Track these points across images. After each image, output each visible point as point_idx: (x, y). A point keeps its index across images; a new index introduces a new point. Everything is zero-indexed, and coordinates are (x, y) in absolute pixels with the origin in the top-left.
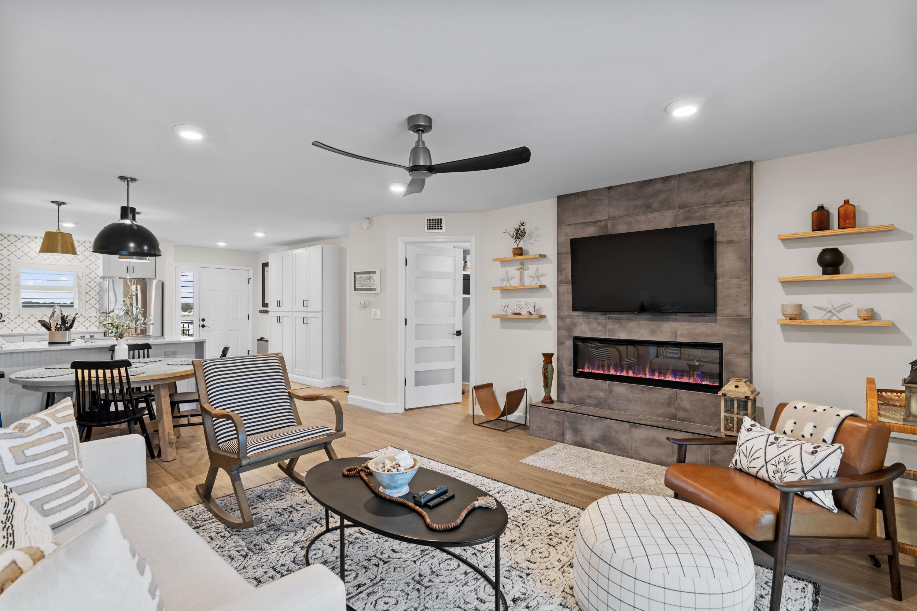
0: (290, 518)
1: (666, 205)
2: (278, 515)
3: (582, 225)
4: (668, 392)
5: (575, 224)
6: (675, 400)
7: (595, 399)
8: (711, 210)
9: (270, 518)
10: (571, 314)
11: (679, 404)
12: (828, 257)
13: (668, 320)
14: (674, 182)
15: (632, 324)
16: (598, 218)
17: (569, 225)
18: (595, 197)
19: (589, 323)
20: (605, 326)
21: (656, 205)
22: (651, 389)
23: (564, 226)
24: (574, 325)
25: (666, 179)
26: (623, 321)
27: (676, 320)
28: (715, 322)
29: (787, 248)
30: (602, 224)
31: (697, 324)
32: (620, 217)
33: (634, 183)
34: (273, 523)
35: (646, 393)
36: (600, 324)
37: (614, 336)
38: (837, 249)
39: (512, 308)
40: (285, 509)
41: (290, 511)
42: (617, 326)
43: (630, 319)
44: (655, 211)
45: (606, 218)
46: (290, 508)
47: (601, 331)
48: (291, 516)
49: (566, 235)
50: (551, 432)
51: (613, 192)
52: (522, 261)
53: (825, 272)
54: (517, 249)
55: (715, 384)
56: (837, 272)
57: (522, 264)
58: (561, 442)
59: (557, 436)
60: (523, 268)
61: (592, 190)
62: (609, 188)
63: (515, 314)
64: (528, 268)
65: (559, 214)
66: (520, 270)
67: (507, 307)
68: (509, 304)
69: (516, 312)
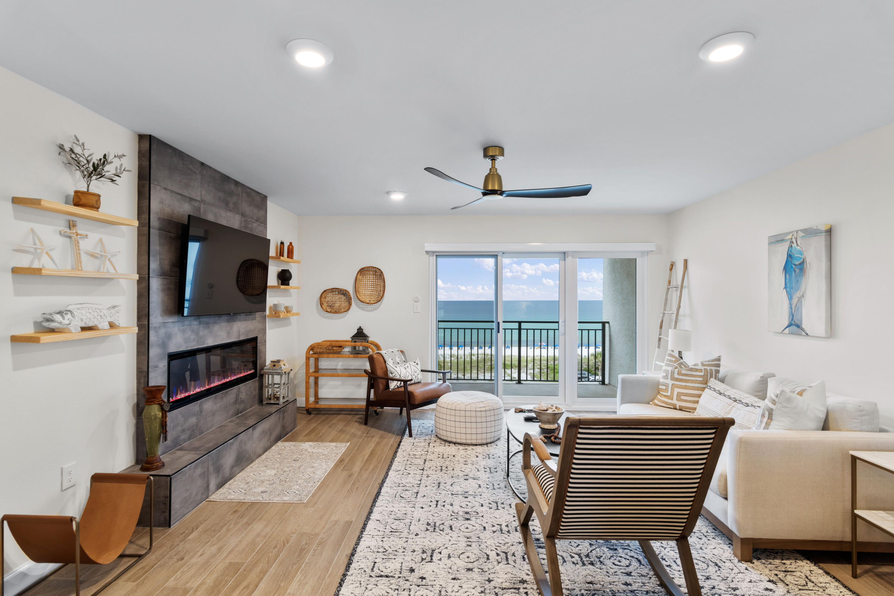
0: (591, 549)
1: (235, 209)
2: (601, 559)
3: (179, 197)
4: (234, 389)
5: (172, 191)
6: (239, 396)
7: (189, 429)
8: (254, 224)
9: (612, 560)
10: (165, 321)
11: (241, 398)
13: (234, 321)
14: (240, 189)
15: (216, 328)
16: (193, 195)
17: (165, 189)
18: (191, 167)
19: (184, 331)
21: (231, 205)
22: (226, 393)
23: (158, 188)
24: (169, 336)
25: (237, 183)
26: (210, 325)
27: (240, 321)
28: (255, 319)
29: (273, 264)
30: (196, 204)
31: (249, 322)
32: (210, 204)
33: (219, 172)
34: (611, 551)
35: (224, 399)
36: (193, 331)
37: (204, 344)
39: (84, 318)
40: (592, 564)
41: (588, 559)
42: (206, 331)
43: (215, 323)
44: (230, 211)
45: (199, 199)
46: (586, 562)
48: (589, 551)
49: (162, 202)
50: (196, 495)
51: (205, 171)
52: (74, 218)
53: (283, 284)
54: (87, 193)
55: (252, 371)
56: (288, 285)
57: (71, 225)
58: (208, 498)
59: (202, 494)
60: (77, 234)
61: (188, 156)
62: (202, 164)
63: (83, 329)
64: (87, 236)
65: (153, 165)
66: (70, 237)
67: (69, 316)
68: (69, 308)
69: (90, 324)
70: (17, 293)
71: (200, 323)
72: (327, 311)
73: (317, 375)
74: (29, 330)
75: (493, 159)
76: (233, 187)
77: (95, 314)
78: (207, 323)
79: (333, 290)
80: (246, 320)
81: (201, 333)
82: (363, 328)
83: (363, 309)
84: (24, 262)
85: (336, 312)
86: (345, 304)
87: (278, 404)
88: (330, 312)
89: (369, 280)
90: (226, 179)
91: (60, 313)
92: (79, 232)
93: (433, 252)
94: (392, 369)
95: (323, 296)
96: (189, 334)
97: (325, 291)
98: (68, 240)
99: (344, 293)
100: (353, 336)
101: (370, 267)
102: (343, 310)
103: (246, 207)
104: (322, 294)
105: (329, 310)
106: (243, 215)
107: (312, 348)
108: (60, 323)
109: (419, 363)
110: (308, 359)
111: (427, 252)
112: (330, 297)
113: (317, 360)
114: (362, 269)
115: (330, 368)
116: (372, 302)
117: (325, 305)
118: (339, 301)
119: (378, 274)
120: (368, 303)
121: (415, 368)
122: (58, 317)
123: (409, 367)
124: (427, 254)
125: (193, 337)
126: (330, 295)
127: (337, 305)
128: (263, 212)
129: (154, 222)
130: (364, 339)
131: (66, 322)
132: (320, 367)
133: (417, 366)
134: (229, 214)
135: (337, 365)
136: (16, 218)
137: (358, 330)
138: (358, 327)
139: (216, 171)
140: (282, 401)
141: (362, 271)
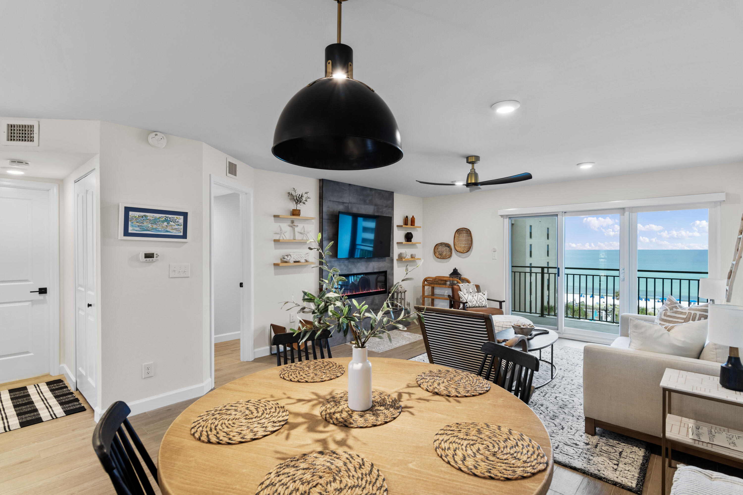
1: (371, 203)
3: (337, 203)
4: (371, 297)
5: (333, 201)
6: (374, 301)
8: (384, 209)
10: (330, 260)
11: (375, 303)
12: (410, 235)
13: (371, 262)
14: (373, 192)
15: (359, 264)
16: (345, 201)
17: (330, 201)
18: (343, 187)
19: (340, 265)
20: (347, 267)
21: (368, 201)
22: (366, 298)
23: (327, 201)
25: (371, 189)
26: (355, 263)
27: (374, 261)
28: (385, 261)
29: (398, 230)
30: (346, 205)
31: (380, 262)
32: (354, 203)
33: (360, 186)
36: (345, 265)
38: (411, 233)
39: (295, 258)
42: (353, 266)
43: (358, 262)
44: (367, 204)
45: (348, 202)
47: (346, 270)
49: (328, 207)
50: (339, 339)
51: (351, 188)
52: (293, 220)
53: (408, 241)
54: (296, 210)
55: (384, 289)
56: (411, 241)
57: (293, 222)
58: (346, 343)
59: (342, 340)
60: (294, 225)
61: (342, 183)
62: (350, 185)
63: (295, 262)
64: (298, 226)
65: (324, 191)
66: (292, 227)
67: (290, 257)
68: (290, 254)
69: (297, 260)
70: (276, 248)
71: (349, 262)
72: (438, 258)
73: (433, 297)
74: (278, 262)
75: (473, 163)
76: (369, 191)
77: (299, 256)
78: (353, 262)
79: (441, 244)
80: (378, 261)
81: (350, 267)
82: (457, 269)
83: (459, 256)
84: (277, 237)
85: (443, 258)
86: (449, 253)
87: (397, 309)
88: (440, 258)
89: (464, 237)
90: (364, 189)
91: (287, 256)
92: (295, 224)
93: (507, 215)
94: (461, 296)
95: (436, 248)
96: (343, 267)
97: (437, 245)
98: (292, 228)
99: (448, 245)
100: (451, 274)
101: (463, 228)
102: (447, 257)
103: (378, 201)
104: (435, 246)
105: (439, 257)
106: (376, 205)
107: (425, 280)
108: (287, 259)
109: (486, 294)
110: (424, 287)
111: (502, 216)
112: (440, 249)
113: (433, 288)
114: (458, 230)
115: (440, 294)
116: (464, 252)
117: (437, 254)
118: (445, 250)
119: (468, 232)
120: (462, 253)
121: (481, 297)
122: (286, 257)
123: (477, 296)
124: (502, 217)
125: (345, 268)
126: (440, 247)
127: (444, 254)
128: (390, 202)
129: (325, 216)
130: (457, 276)
131: (289, 259)
132: (435, 293)
133: (484, 296)
134: (366, 206)
135: (444, 293)
136: (275, 222)
137: (454, 270)
138: (454, 268)
139: (358, 186)
140: (398, 307)
141: (459, 231)
